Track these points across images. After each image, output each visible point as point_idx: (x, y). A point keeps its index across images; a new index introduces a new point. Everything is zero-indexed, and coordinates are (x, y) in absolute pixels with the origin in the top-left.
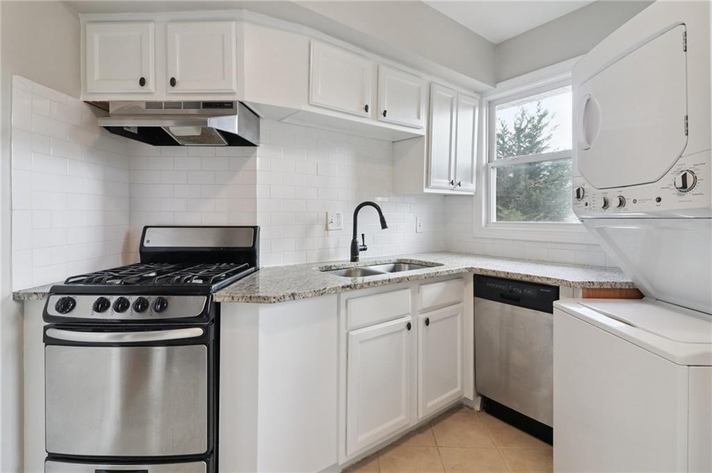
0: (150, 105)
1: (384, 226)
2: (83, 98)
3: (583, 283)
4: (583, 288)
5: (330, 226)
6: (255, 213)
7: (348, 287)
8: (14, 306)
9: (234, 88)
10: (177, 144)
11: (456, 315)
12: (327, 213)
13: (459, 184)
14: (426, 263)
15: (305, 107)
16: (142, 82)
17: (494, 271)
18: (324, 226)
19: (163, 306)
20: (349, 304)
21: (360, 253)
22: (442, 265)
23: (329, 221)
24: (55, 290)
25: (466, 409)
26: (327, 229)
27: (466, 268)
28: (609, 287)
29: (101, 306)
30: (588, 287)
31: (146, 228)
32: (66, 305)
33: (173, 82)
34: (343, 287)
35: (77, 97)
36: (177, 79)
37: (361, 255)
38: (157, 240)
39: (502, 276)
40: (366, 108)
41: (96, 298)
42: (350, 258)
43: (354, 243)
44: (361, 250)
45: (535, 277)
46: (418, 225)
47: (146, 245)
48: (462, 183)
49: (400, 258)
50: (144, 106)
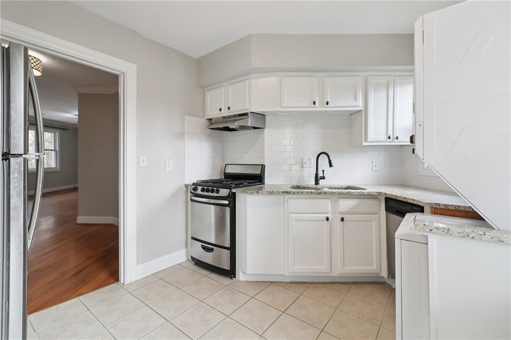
0: (224, 118)
1: (331, 165)
2: (205, 118)
3: (431, 204)
4: (432, 207)
5: (304, 165)
6: (264, 158)
7: (286, 192)
8: (185, 188)
9: (248, 107)
10: (237, 130)
11: (372, 221)
12: (302, 159)
13: (397, 138)
14: (355, 187)
15: (279, 109)
16: (220, 110)
17: (390, 195)
18: (301, 166)
19: (218, 192)
20: (289, 201)
21: (320, 180)
22: (366, 189)
23: (304, 162)
24: (194, 184)
25: (386, 285)
26: (303, 167)
27: (376, 192)
28: (453, 208)
29: (203, 190)
30: (435, 207)
31: (226, 165)
32: (195, 189)
33: (229, 108)
34: (283, 192)
35: (204, 118)
36: (230, 107)
37: (321, 182)
38: (231, 170)
39: (394, 198)
40: (314, 103)
41: (201, 187)
42: (314, 183)
43: (317, 175)
44: (321, 179)
45: (408, 199)
46: (374, 166)
47: (226, 172)
48: (399, 137)
49: (349, 185)
50: (221, 118)
